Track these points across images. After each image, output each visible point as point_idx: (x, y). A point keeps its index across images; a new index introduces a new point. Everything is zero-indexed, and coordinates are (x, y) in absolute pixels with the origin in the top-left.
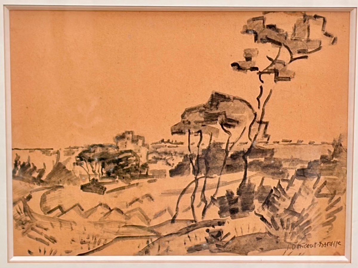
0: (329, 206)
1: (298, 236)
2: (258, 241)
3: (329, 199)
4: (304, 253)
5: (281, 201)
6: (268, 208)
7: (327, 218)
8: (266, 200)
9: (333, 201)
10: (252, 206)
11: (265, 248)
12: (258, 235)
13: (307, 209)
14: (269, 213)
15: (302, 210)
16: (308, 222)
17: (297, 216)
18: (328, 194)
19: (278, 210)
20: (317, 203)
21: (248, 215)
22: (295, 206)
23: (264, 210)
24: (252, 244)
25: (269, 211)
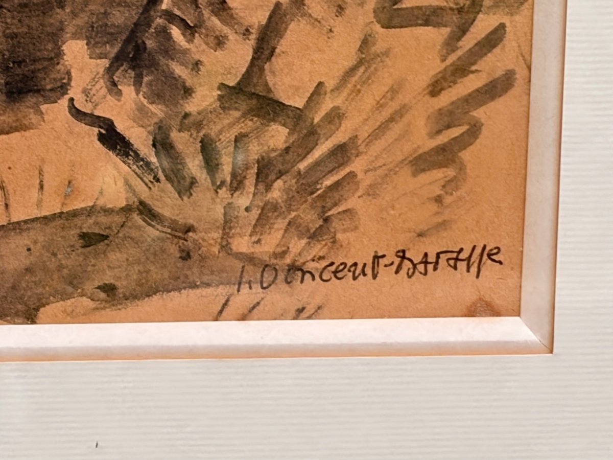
0: (445, 69)
1: (289, 223)
2: (89, 249)
3: (446, 31)
4: (319, 308)
5: (204, 46)
6: (138, 83)
7: (439, 132)
8: (127, 41)
9: (468, 42)
10: (53, 76)
11: (124, 283)
12: (91, 221)
13: (337, 89)
14: (141, 109)
15: (311, 90)
16: (341, 153)
17: (284, 125)
18: (441, 8)
19: (188, 92)
20: (386, 53)
21: (34, 118)
22: (273, 73)
23: (120, 93)
24: (60, 267)
25: (141, 96)
